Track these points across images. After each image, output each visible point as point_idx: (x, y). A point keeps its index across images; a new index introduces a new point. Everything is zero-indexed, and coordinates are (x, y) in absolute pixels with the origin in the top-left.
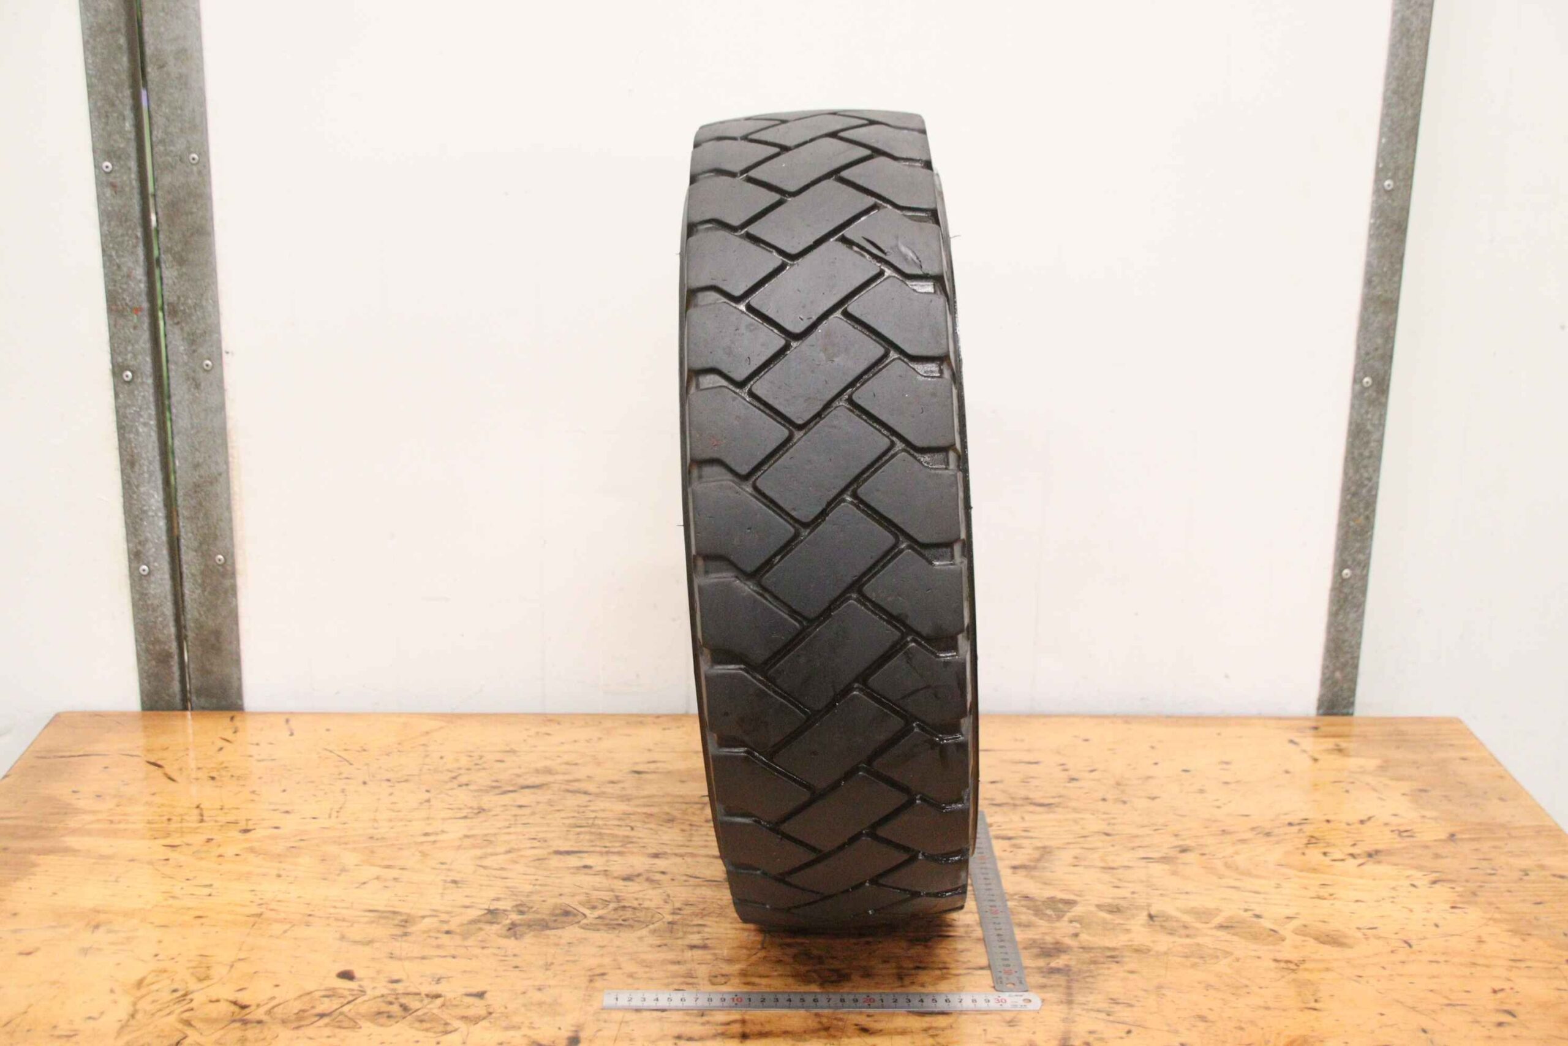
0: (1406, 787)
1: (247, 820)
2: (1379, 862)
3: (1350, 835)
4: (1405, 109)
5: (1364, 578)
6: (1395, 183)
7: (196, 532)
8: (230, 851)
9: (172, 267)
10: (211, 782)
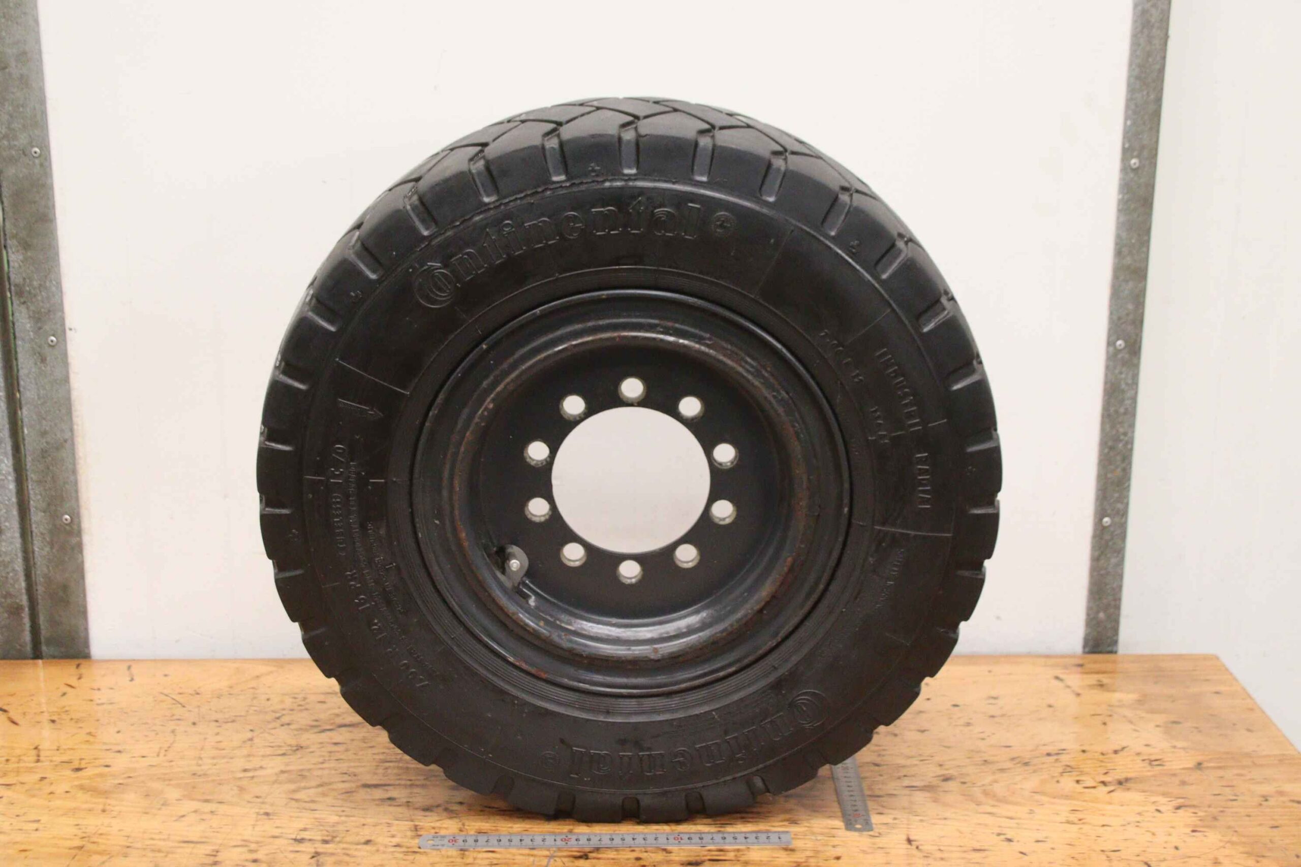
0: (1160, 719)
1: (81, 759)
2: (1128, 789)
3: (1103, 764)
4: (1148, 93)
5: (1123, 527)
6: (1140, 162)
7: (43, 493)
8: (60, 788)
9: (18, 251)
10: (52, 725)
